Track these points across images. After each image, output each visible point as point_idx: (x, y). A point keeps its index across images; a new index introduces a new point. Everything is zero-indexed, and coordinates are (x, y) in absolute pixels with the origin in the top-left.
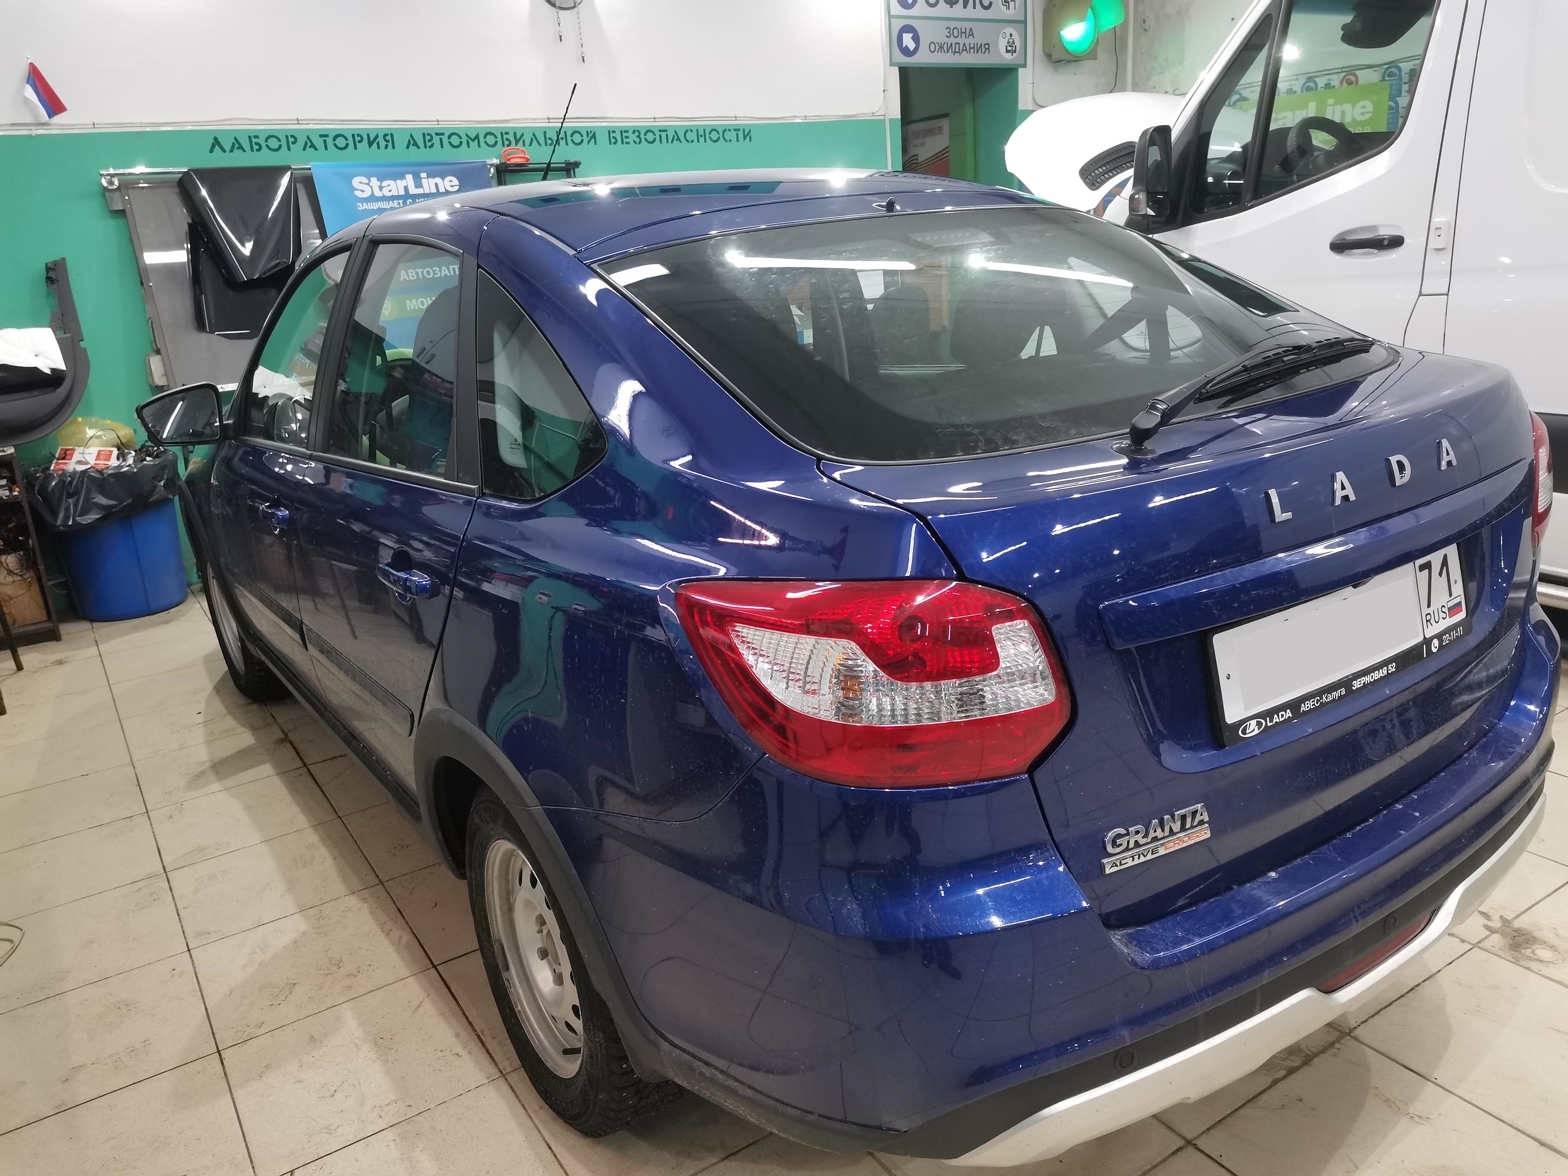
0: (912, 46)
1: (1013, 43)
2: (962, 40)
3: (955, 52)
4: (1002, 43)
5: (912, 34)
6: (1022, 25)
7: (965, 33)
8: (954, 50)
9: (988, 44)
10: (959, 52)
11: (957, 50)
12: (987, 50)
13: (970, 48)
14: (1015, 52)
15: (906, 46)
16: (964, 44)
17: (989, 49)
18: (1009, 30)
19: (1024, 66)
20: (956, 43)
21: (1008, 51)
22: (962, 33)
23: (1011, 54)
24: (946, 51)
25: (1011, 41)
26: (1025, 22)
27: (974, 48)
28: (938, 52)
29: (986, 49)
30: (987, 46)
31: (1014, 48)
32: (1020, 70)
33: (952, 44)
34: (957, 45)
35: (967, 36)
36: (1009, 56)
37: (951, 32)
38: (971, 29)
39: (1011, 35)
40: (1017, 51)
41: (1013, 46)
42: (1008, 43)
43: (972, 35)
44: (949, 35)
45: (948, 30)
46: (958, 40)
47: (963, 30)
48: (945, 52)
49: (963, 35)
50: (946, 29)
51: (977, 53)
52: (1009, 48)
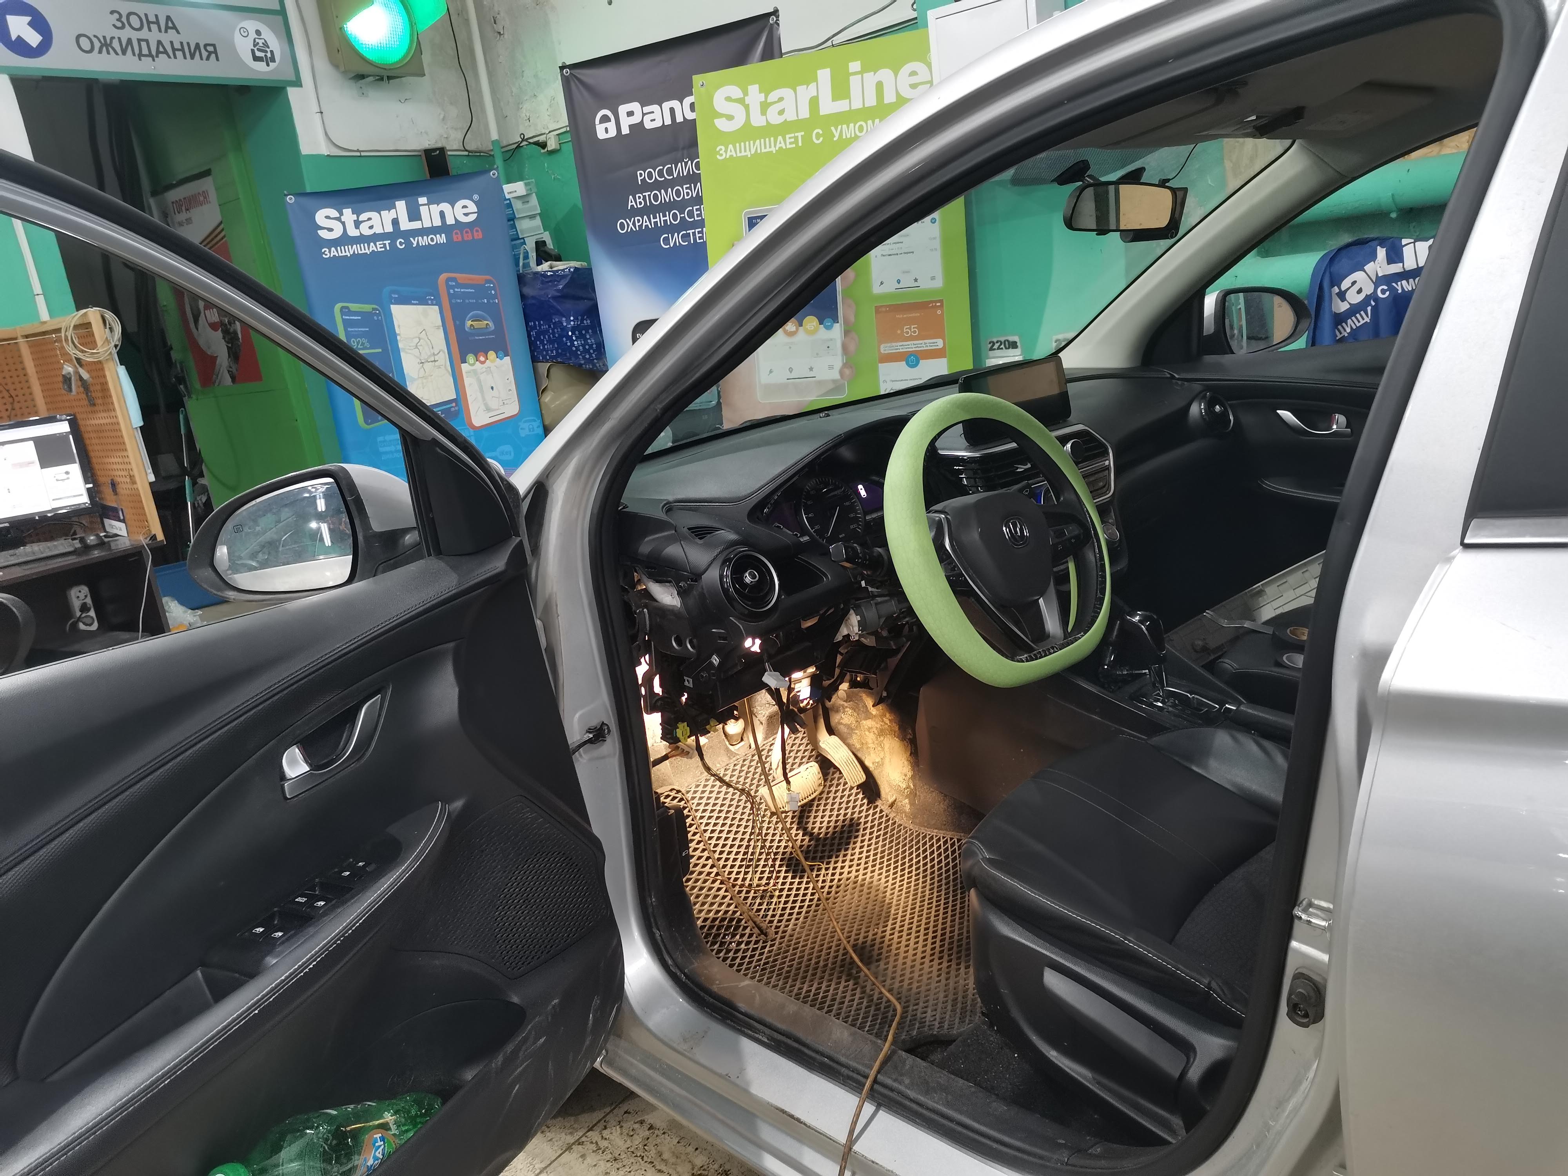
0: (34, 39)
1: (266, 44)
2: (153, 36)
3: (141, 55)
4: (244, 46)
5: (29, 19)
6: (280, 18)
7: (157, 23)
8: (137, 52)
9: (214, 46)
10: (150, 55)
11: (145, 51)
12: (213, 56)
13: (174, 50)
14: (273, 59)
15: (19, 36)
16: (159, 43)
17: (215, 52)
18: (251, 25)
19: (298, 83)
20: (139, 41)
21: (256, 59)
22: (149, 23)
23: (264, 63)
24: (119, 51)
25: (261, 42)
26: (282, 12)
27: (182, 50)
28: (100, 52)
29: (210, 53)
30: (210, 49)
31: (269, 55)
32: (292, 93)
33: (129, 41)
34: (144, 44)
35: (163, 29)
36: (261, 66)
37: (124, 19)
38: (168, 18)
39: (258, 32)
40: (277, 57)
41: (266, 52)
42: (255, 46)
43: (174, 27)
44: (119, 24)
45: (116, 16)
46: (144, 34)
47: (152, 18)
48: (117, 54)
49: (154, 27)
50: (112, 12)
51: (192, 57)
52: (258, 54)
